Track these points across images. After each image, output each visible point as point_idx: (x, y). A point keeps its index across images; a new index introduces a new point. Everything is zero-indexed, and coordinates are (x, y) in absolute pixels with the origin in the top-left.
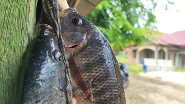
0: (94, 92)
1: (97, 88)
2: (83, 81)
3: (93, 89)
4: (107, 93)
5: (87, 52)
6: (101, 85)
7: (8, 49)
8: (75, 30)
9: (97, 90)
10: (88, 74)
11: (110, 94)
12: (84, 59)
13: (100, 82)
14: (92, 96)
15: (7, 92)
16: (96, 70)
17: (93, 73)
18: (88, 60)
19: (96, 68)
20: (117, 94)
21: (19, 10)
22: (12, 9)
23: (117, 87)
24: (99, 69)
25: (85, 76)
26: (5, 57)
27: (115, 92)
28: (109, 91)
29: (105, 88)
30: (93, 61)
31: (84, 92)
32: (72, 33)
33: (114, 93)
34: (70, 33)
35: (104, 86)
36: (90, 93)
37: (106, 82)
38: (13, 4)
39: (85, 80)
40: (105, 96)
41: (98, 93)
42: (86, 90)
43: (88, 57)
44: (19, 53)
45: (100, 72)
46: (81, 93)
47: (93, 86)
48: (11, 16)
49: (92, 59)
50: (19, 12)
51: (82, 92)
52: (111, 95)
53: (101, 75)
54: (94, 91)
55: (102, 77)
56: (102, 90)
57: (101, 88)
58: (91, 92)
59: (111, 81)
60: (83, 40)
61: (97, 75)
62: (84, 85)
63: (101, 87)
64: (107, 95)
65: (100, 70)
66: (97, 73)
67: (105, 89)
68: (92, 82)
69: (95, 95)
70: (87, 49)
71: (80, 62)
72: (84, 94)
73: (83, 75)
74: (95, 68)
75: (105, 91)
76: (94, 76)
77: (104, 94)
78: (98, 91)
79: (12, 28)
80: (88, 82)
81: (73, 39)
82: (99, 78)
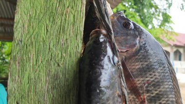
0: (148, 98)
1: (152, 94)
2: (136, 87)
3: (148, 95)
4: (163, 99)
5: (141, 56)
6: (156, 91)
7: (64, 55)
8: (127, 35)
9: (152, 95)
10: (141, 79)
11: (166, 99)
12: (137, 64)
13: (155, 87)
14: (146, 102)
15: (64, 98)
16: (151, 75)
17: (147, 77)
18: (142, 65)
19: (151, 73)
20: (174, 100)
21: (74, 16)
22: (68, 16)
23: (173, 93)
24: (153, 74)
25: (138, 81)
26: (62, 62)
27: (172, 97)
28: (165, 96)
29: (160, 93)
30: (147, 65)
31: (137, 98)
32: (124, 37)
33: (171, 99)
34: (122, 38)
35: (160, 91)
36: (144, 99)
37: (162, 87)
38: (69, 10)
39: (139, 85)
40: (161, 101)
41: (153, 98)
42: (140, 96)
43: (141, 62)
44: (74, 59)
45: (155, 77)
46: (133, 98)
47: (148, 91)
48: (67, 22)
49: (146, 63)
50: (74, 18)
51: (135, 97)
52: (167, 101)
53: (156, 80)
54: (149, 96)
55: (158, 82)
56: (157, 96)
57: (157, 94)
58: (145, 97)
59: (167, 86)
60: (136, 44)
61: (152, 79)
62: (137, 90)
63: (156, 92)
64: (163, 101)
65: (155, 75)
66: (152, 78)
67: (161, 95)
68: (147, 87)
69: (149, 101)
70: (140, 54)
71: (133, 67)
72: (137, 100)
73: (137, 79)
74: (149, 73)
75: (161, 96)
76: (148, 80)
77: (159, 100)
78: (153, 97)
79: (68, 34)
80: (141, 87)
81: (127, 44)
82: (153, 83)
